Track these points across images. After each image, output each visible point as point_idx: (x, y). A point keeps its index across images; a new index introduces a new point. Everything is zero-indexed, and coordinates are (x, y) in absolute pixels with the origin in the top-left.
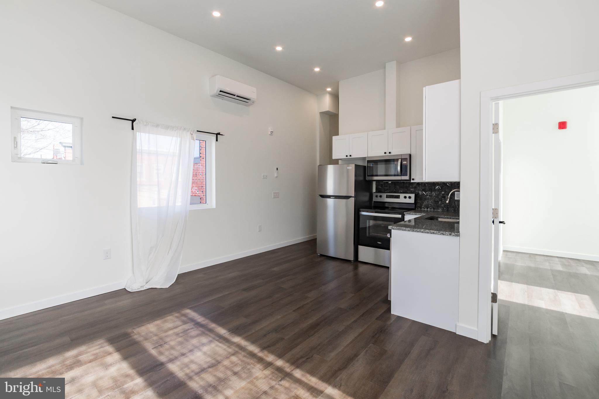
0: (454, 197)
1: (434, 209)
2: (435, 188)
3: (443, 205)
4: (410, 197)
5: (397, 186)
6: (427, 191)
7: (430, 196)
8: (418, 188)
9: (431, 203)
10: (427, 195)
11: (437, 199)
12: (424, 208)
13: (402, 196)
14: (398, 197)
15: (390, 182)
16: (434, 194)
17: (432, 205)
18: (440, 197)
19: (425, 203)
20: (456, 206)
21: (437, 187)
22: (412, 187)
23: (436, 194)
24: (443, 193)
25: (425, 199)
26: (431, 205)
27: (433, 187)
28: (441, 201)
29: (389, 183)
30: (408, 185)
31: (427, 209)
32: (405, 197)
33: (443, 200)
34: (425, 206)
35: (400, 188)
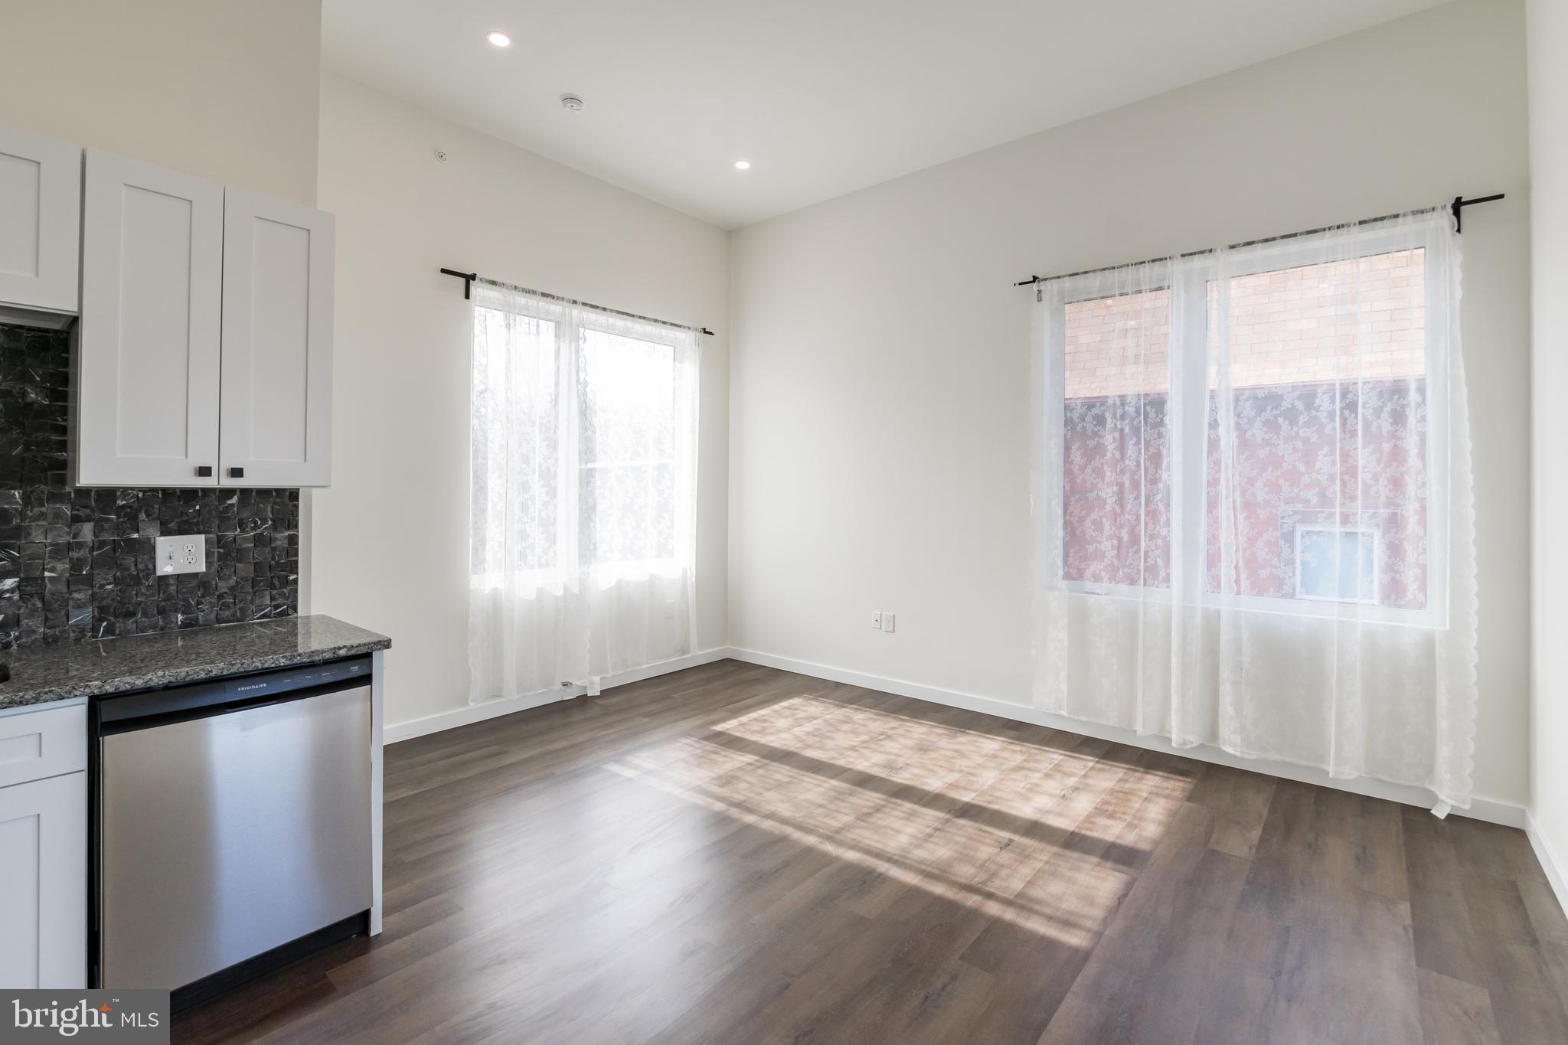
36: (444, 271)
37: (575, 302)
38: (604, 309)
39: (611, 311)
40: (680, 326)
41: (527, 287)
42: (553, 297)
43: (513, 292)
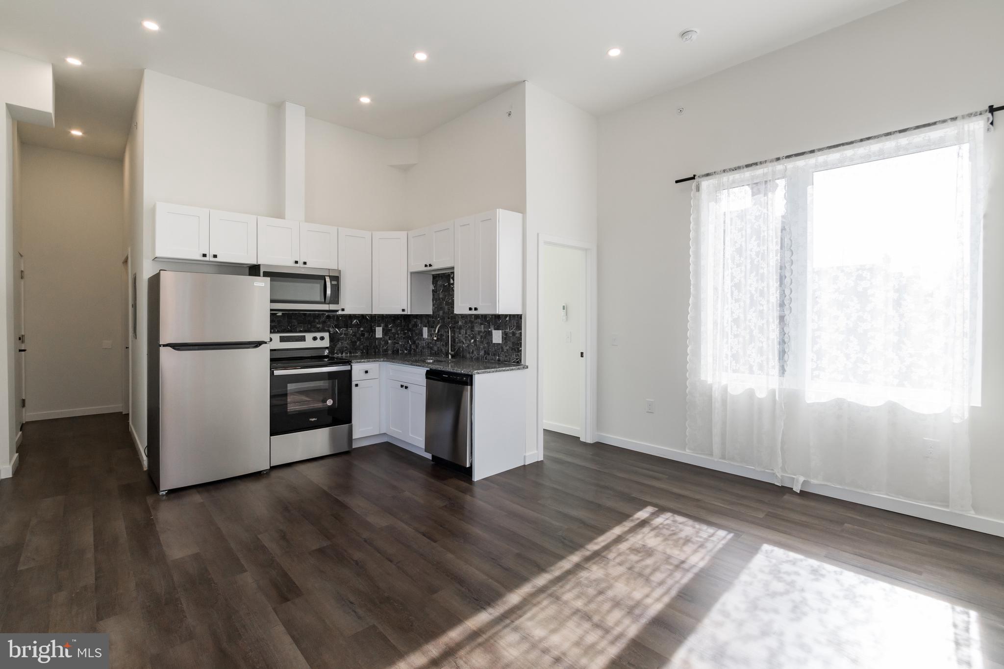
0: (375, 334)
1: (351, 353)
2: (352, 322)
3: (362, 346)
4: (322, 338)
5: (294, 321)
6: (341, 328)
7: (345, 334)
8: (329, 323)
9: (346, 345)
10: (341, 334)
11: (354, 339)
12: (336, 353)
13: (309, 336)
14: (303, 339)
15: (280, 314)
16: (350, 331)
17: (348, 346)
18: (358, 336)
19: (338, 346)
20: (377, 346)
21: (355, 321)
22: (319, 322)
23: (353, 332)
24: (362, 329)
25: (338, 340)
26: (346, 347)
27: (349, 322)
28: (360, 340)
29: (278, 314)
30: (312, 319)
31: (342, 354)
32: (315, 339)
33: (362, 340)
34: (339, 350)
35: (298, 324)
36: (677, 182)
37: (778, 159)
38: (812, 152)
39: (820, 150)
40: (935, 123)
41: (733, 166)
42: (756, 164)
43: (724, 174)
